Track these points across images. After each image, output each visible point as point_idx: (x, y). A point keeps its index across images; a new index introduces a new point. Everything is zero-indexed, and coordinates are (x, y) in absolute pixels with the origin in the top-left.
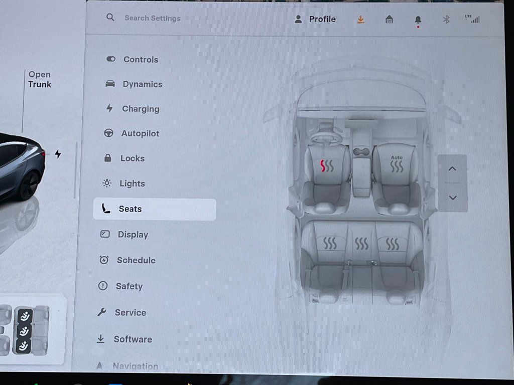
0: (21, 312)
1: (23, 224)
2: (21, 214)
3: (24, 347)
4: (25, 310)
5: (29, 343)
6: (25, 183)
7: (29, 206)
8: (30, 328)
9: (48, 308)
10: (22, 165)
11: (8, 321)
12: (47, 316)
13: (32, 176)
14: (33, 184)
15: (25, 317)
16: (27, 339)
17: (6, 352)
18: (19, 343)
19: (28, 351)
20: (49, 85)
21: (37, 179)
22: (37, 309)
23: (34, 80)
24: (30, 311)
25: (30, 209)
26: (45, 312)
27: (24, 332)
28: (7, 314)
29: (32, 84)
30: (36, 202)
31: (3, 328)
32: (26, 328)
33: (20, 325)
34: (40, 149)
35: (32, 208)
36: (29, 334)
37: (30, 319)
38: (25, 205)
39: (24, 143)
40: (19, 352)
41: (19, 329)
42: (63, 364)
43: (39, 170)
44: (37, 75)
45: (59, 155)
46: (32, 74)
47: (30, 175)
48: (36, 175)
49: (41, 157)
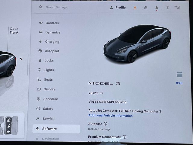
0: (7, 119)
1: (8, 85)
2: (7, 82)
3: (8, 132)
4: (9, 118)
5: (10, 130)
6: (9, 70)
8: (11, 125)
9: (18, 117)
10: (7, 63)
11: (3, 122)
13: (11, 67)
14: (12, 70)
15: (9, 121)
17: (2, 134)
18: (7, 130)
19: (10, 133)
20: (17, 33)
22: (13, 117)
23: (12, 31)
24: (11, 118)
26: (16, 119)
27: (9, 126)
28: (2, 119)
30: (13, 77)
31: (1, 124)
33: (7, 124)
34: (14, 57)
35: (11, 79)
36: (11, 127)
37: (11, 121)
38: (9, 78)
39: (8, 55)
40: (7, 134)
41: (7, 125)
42: (24, 138)
43: (14, 65)
44: (13, 29)
45: (21, 59)
46: (11, 29)
47: (10, 67)
48: (13, 67)
49: (15, 60)
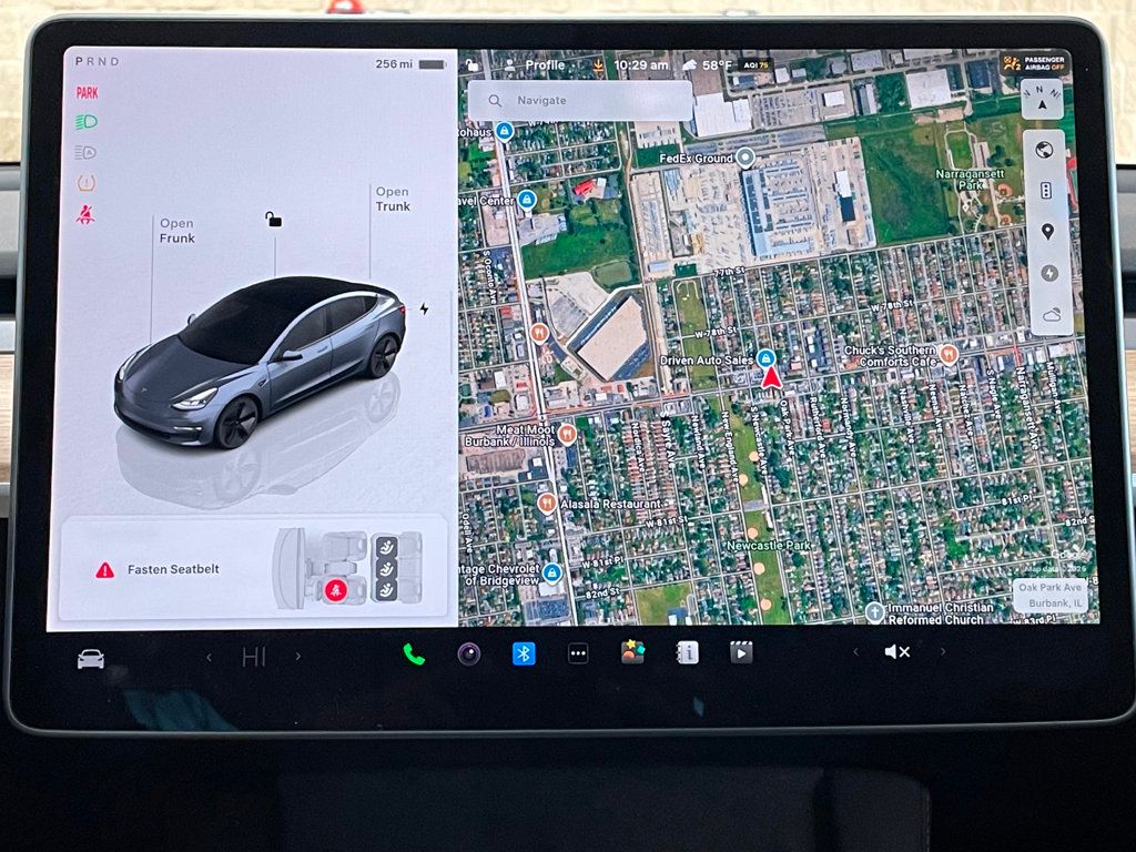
0: (381, 541)
1: (377, 413)
2: (373, 399)
3: (387, 591)
4: (386, 539)
5: (394, 585)
6: (378, 353)
7: (385, 385)
8: (395, 564)
9: (420, 536)
10: (372, 326)
11: (362, 555)
12: (419, 547)
13: (388, 342)
14: (389, 353)
15: (387, 549)
16: (392, 580)
17: (362, 600)
18: (380, 586)
19: (393, 597)
20: (406, 207)
21: (396, 346)
22: (404, 536)
23: (385, 200)
24: (394, 541)
25: (387, 391)
26: (416, 540)
27: (387, 571)
28: (360, 545)
29: (382, 205)
30: (395, 379)
31: (356, 565)
32: (389, 564)
33: (382, 560)
34: (397, 302)
35: (390, 389)
36: (395, 574)
37: (395, 552)
38: (378, 384)
39: (373, 294)
40: (380, 599)
41: (380, 566)
42: (447, 615)
43: (398, 333)
44: (388, 193)
45: (426, 310)
46: (381, 191)
47: (385, 340)
48: (392, 339)
49: (400, 314)
